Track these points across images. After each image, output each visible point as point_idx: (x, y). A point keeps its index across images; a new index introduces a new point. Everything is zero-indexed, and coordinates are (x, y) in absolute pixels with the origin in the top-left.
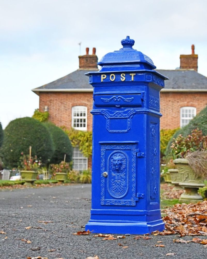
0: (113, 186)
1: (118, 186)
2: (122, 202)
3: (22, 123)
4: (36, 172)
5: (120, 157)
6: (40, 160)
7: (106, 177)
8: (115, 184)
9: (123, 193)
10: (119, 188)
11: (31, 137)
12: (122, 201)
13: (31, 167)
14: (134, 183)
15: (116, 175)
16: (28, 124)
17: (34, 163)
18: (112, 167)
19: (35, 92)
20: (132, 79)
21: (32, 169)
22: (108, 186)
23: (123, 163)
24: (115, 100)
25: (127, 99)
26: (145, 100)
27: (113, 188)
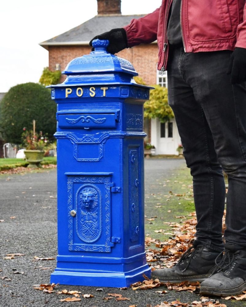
0: (83, 228)
1: (89, 228)
2: (95, 248)
3: (24, 91)
4: (42, 151)
5: (90, 192)
6: (47, 136)
7: (75, 216)
8: (85, 225)
9: (95, 237)
10: (90, 230)
11: (36, 108)
12: (95, 246)
13: (36, 146)
14: (109, 224)
15: (86, 213)
16: (32, 91)
17: (39, 140)
18: (81, 204)
19: (44, 46)
20: (104, 95)
21: (36, 148)
22: (77, 227)
23: (94, 200)
24: (83, 121)
25: (98, 119)
26: (121, 120)
27: (83, 230)
